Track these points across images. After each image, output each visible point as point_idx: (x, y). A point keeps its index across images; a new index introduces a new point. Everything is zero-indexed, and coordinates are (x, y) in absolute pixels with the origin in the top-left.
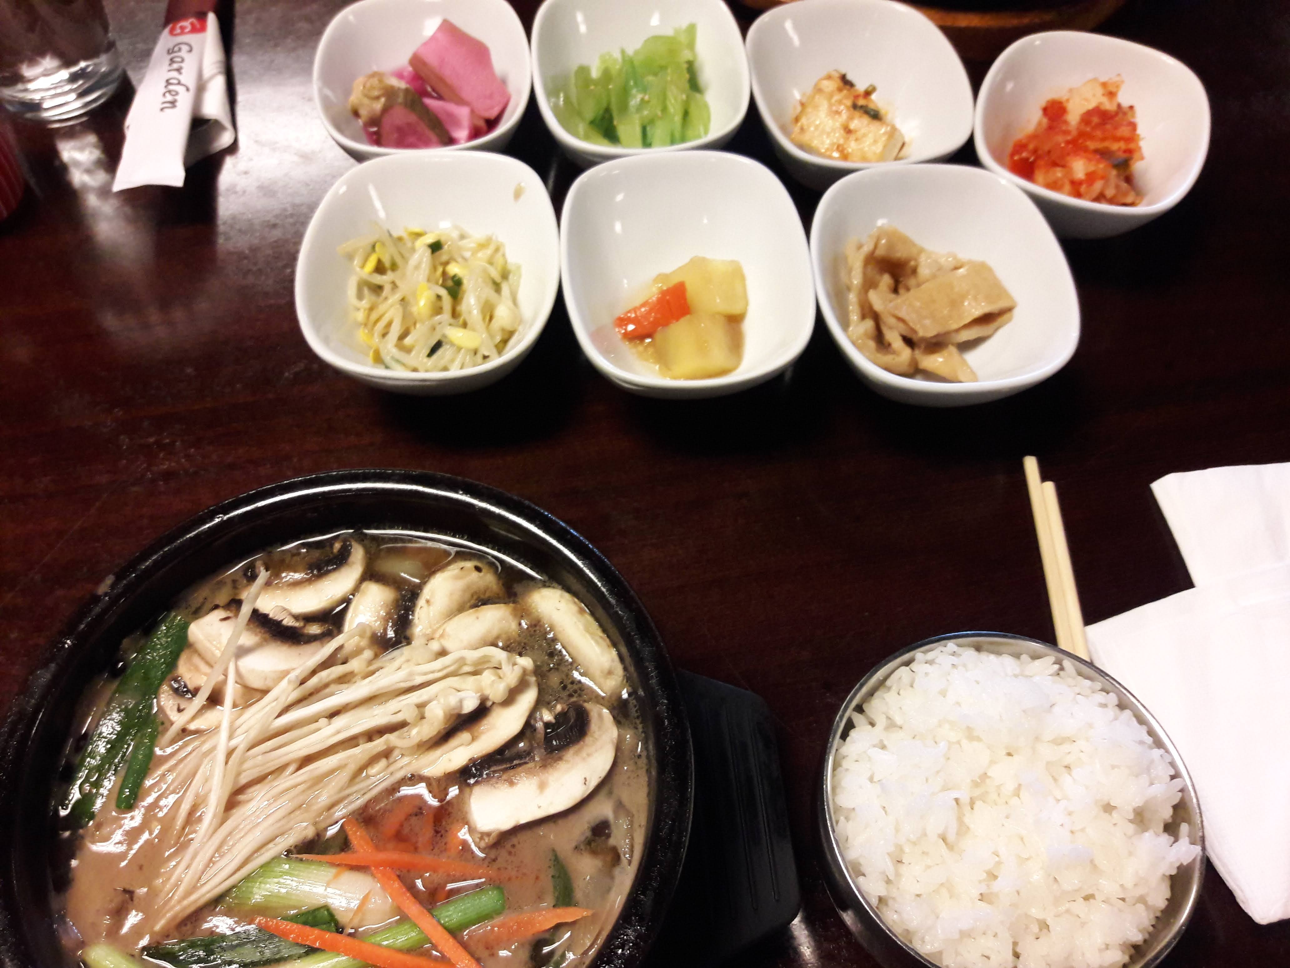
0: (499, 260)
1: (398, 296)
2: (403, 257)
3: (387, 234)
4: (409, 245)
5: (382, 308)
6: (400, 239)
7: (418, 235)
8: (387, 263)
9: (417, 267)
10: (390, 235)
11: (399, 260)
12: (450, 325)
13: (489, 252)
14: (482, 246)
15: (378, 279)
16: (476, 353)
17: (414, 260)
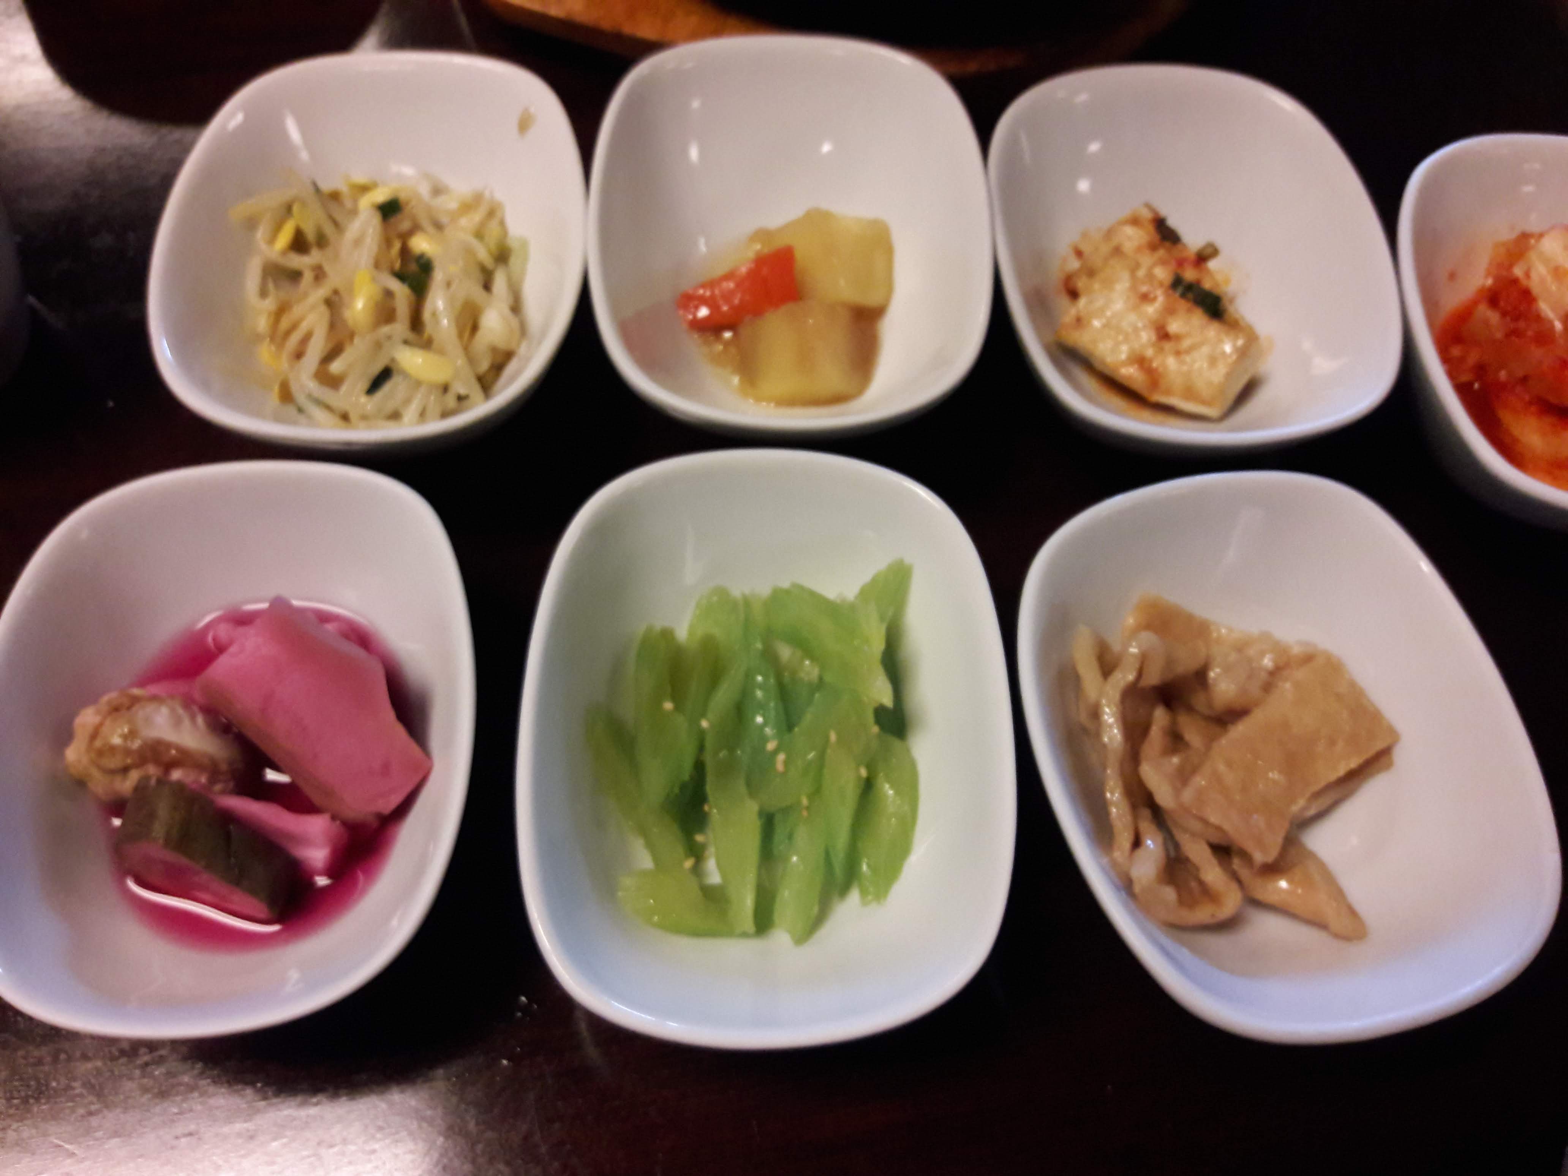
0: (493, 231)
1: (322, 292)
2: (336, 224)
3: (311, 189)
4: (348, 204)
5: (297, 311)
6: (335, 196)
7: (364, 189)
8: (310, 235)
9: (358, 242)
10: (317, 190)
11: (329, 229)
12: (406, 342)
13: (477, 217)
14: (467, 207)
15: (297, 261)
16: (445, 389)
17: (354, 228)
